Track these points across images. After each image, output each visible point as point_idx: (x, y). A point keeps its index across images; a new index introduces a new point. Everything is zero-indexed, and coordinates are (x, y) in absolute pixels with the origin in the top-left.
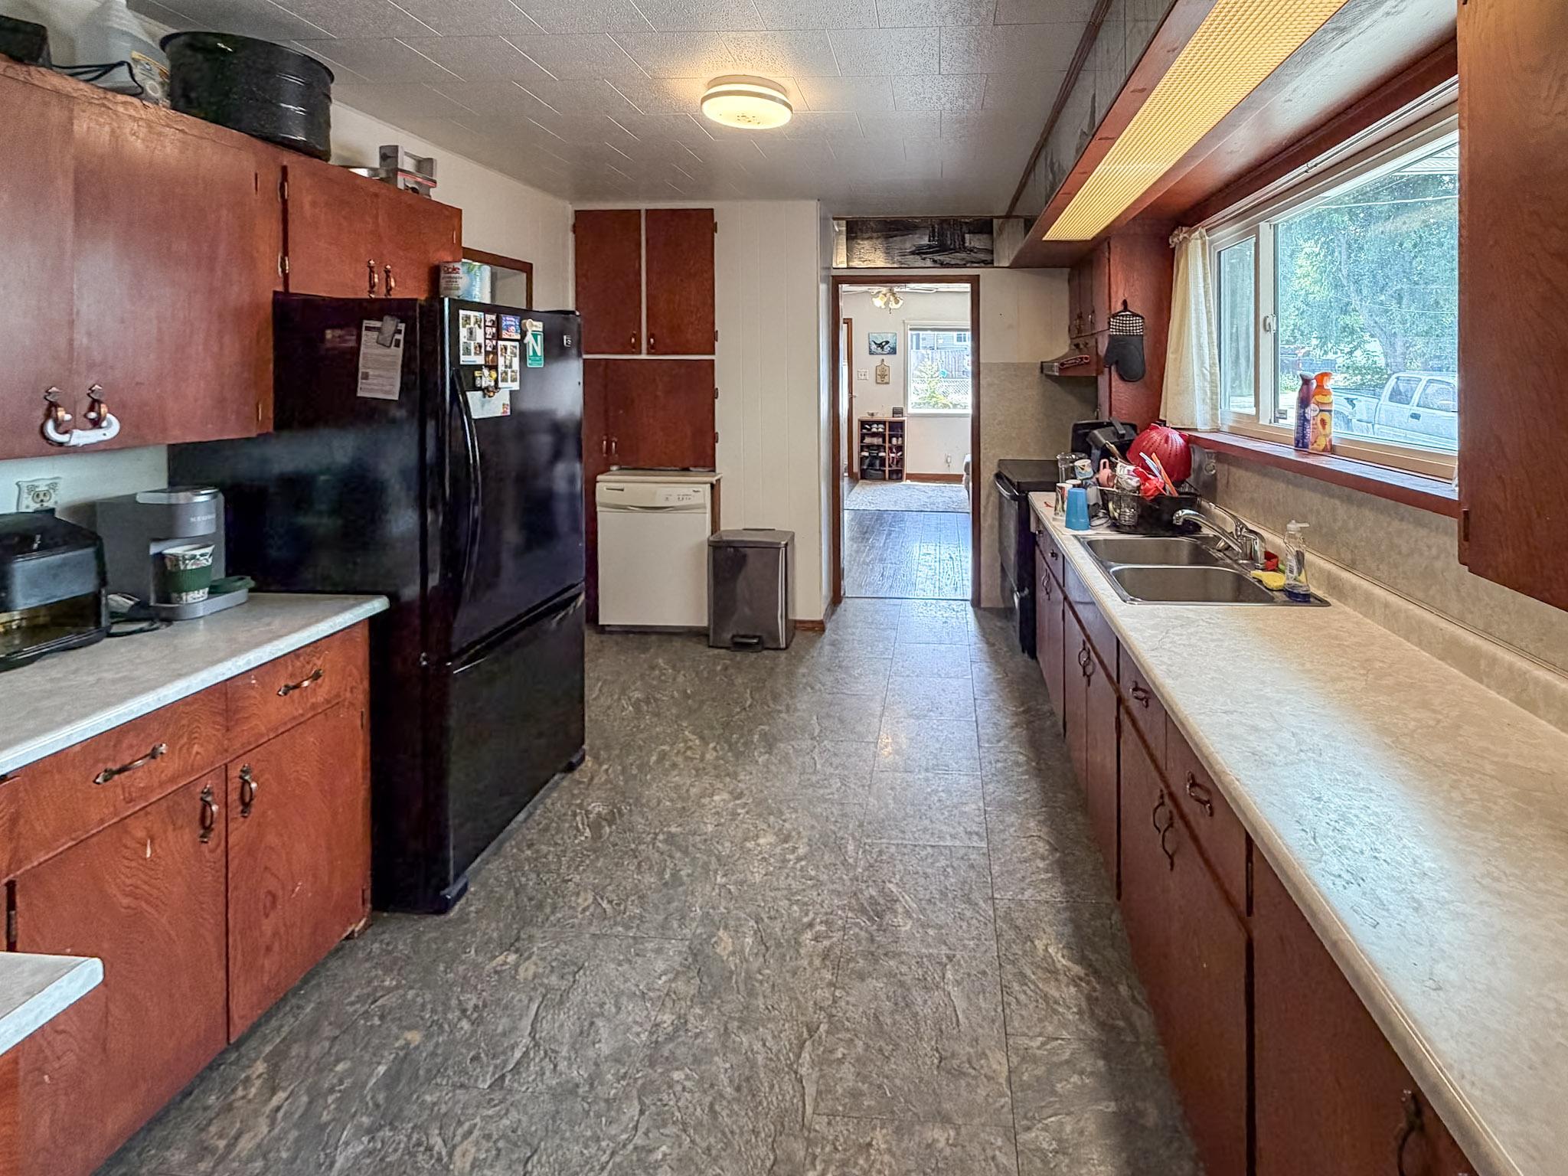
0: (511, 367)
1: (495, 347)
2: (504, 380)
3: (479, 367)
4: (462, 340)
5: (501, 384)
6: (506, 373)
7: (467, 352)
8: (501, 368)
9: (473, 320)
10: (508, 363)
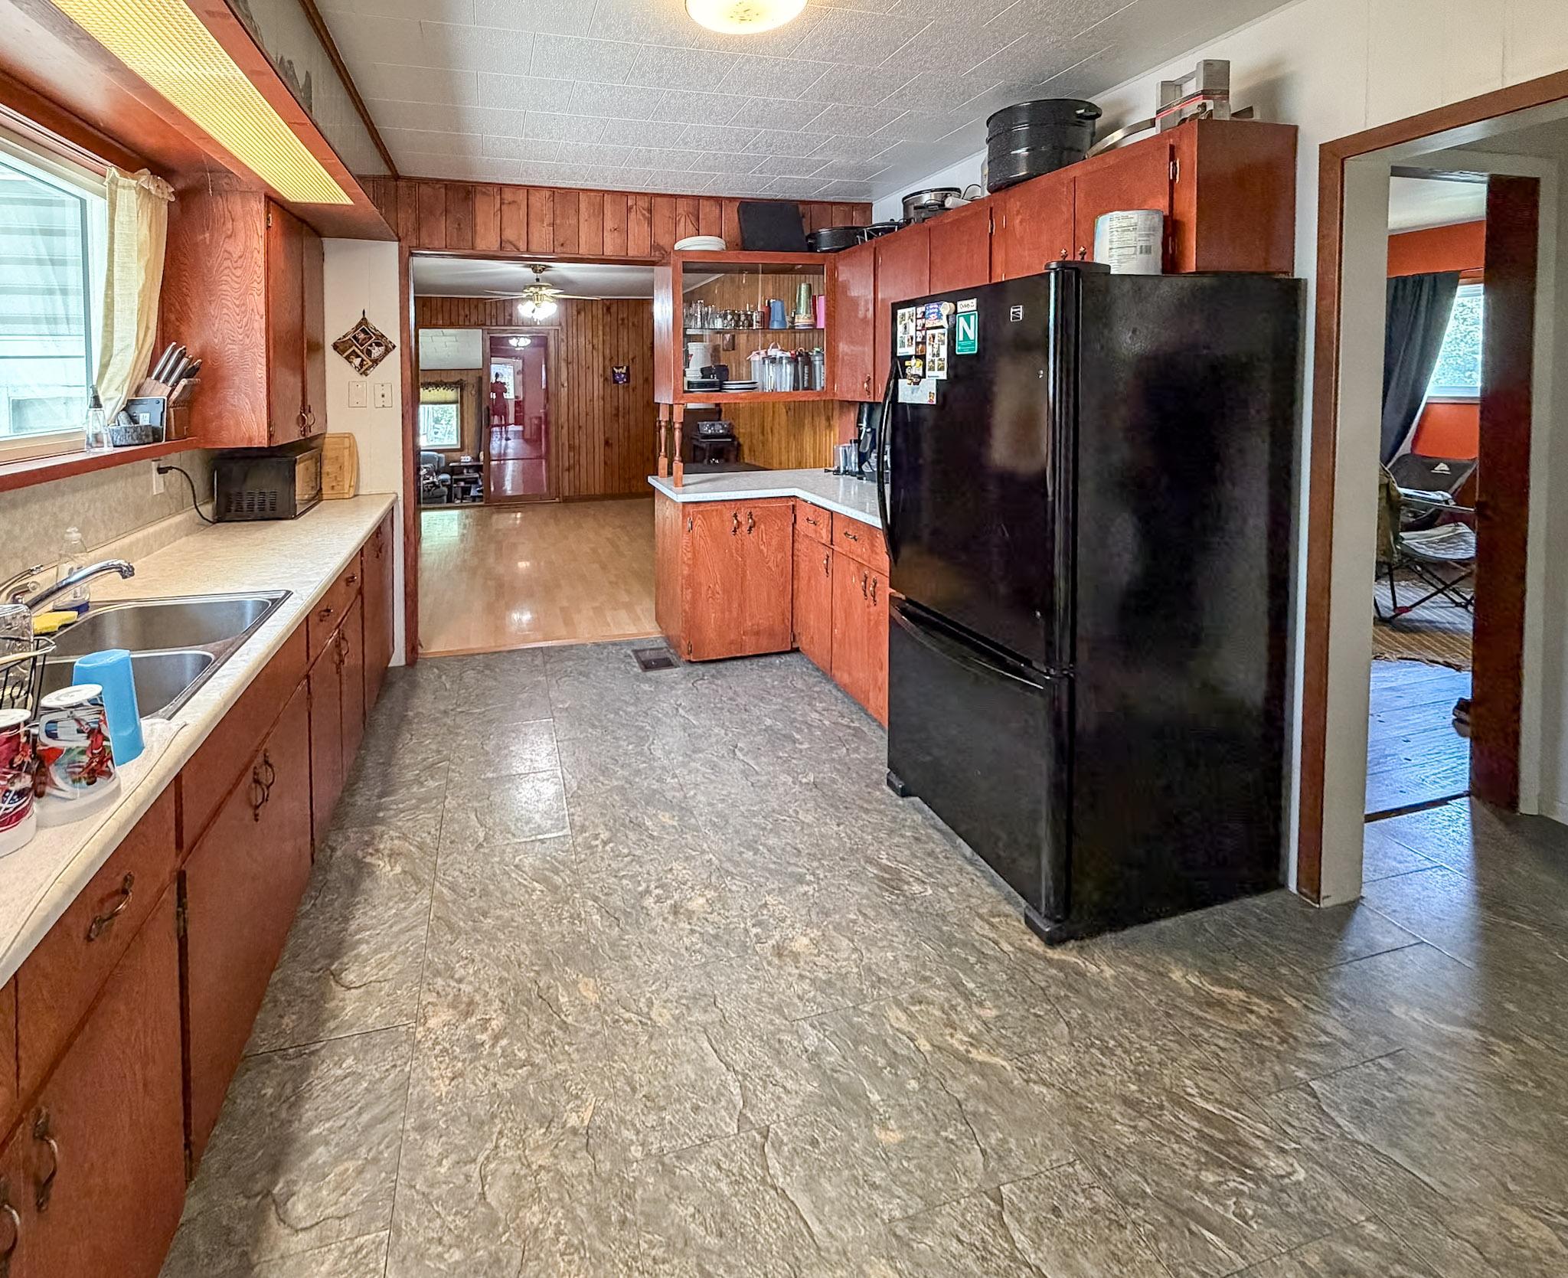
0: (938, 355)
1: (924, 338)
2: (932, 369)
3: (909, 358)
4: (899, 334)
5: (928, 373)
6: (933, 361)
7: (903, 345)
8: (929, 357)
9: (907, 316)
10: (935, 351)
